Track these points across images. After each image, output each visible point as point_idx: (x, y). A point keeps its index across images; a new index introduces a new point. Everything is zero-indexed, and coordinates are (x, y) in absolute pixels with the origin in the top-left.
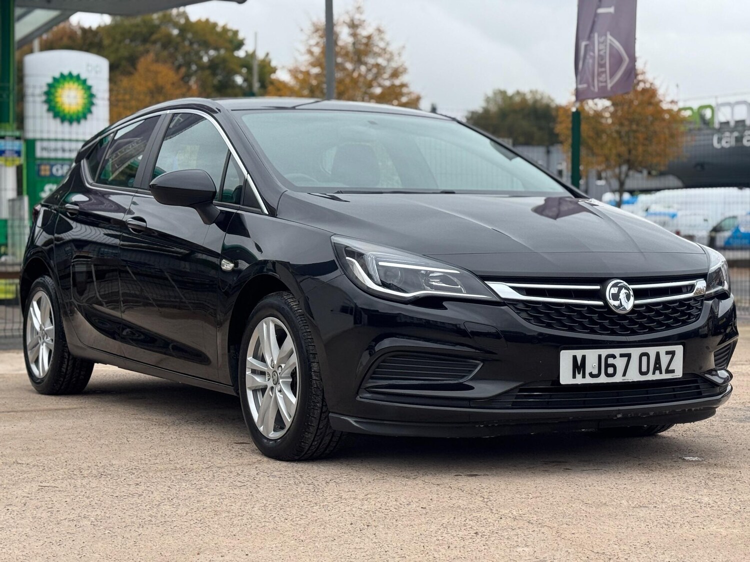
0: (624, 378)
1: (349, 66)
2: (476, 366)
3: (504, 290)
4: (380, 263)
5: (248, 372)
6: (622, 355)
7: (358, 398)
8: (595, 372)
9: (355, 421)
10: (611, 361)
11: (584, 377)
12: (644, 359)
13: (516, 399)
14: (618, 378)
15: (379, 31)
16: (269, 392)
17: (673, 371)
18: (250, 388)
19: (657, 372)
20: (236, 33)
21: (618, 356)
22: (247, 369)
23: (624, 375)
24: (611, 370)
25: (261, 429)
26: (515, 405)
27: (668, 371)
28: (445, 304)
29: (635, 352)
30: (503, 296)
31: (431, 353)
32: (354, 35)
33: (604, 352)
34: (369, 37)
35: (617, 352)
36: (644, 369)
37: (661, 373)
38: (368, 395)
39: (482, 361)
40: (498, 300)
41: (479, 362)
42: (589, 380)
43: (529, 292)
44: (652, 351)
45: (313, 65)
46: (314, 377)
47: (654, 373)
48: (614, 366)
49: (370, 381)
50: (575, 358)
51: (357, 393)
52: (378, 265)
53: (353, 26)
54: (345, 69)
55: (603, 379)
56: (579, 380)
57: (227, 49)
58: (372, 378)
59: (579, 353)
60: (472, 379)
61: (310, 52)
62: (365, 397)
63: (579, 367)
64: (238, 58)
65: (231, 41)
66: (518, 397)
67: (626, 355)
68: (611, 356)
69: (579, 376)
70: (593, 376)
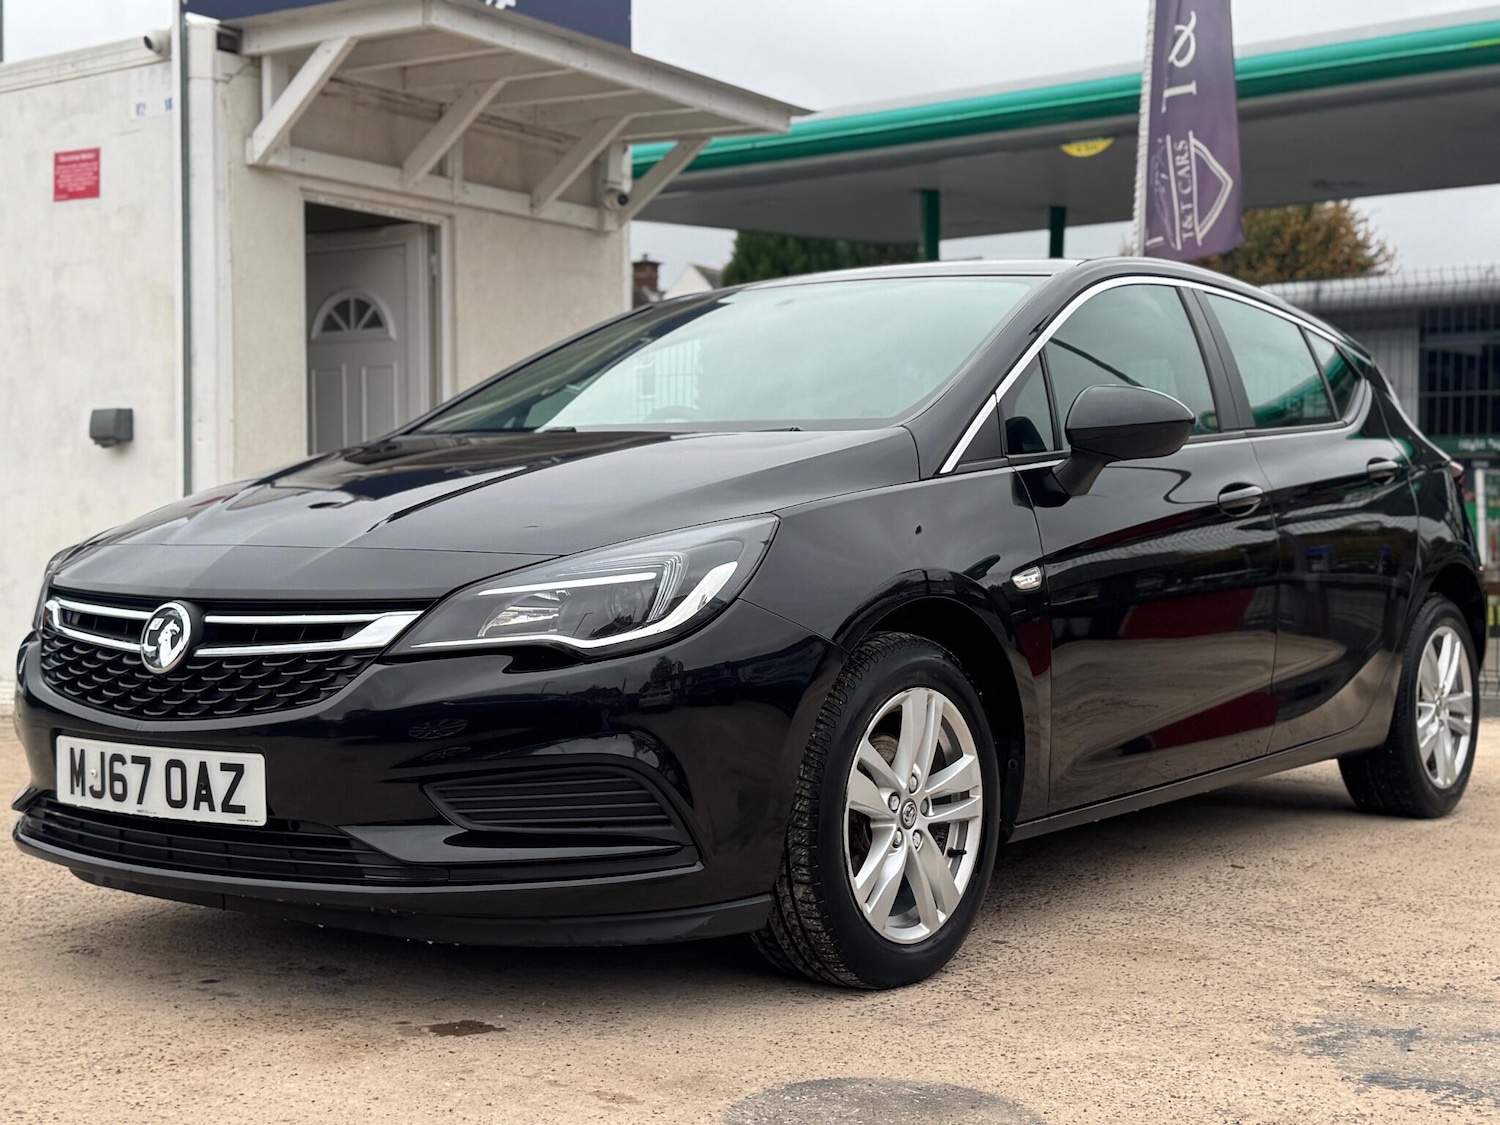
0: (139, 807)
6: (136, 760)
10: (118, 768)
11: (83, 794)
12: (176, 772)
14: (129, 807)
17: (241, 810)
19: (204, 805)
21: (128, 760)
23: (141, 801)
24: (119, 788)
27: (227, 807)
29: (160, 756)
33: (111, 748)
35: (128, 750)
36: (177, 795)
37: (212, 808)
42: (90, 802)
44: (192, 758)
47: (196, 807)
48: (121, 778)
50: (73, 753)
55: (107, 804)
56: (79, 799)
59: (79, 743)
63: (78, 773)
67: (145, 761)
68: (118, 758)
69: (78, 790)
70: (98, 795)
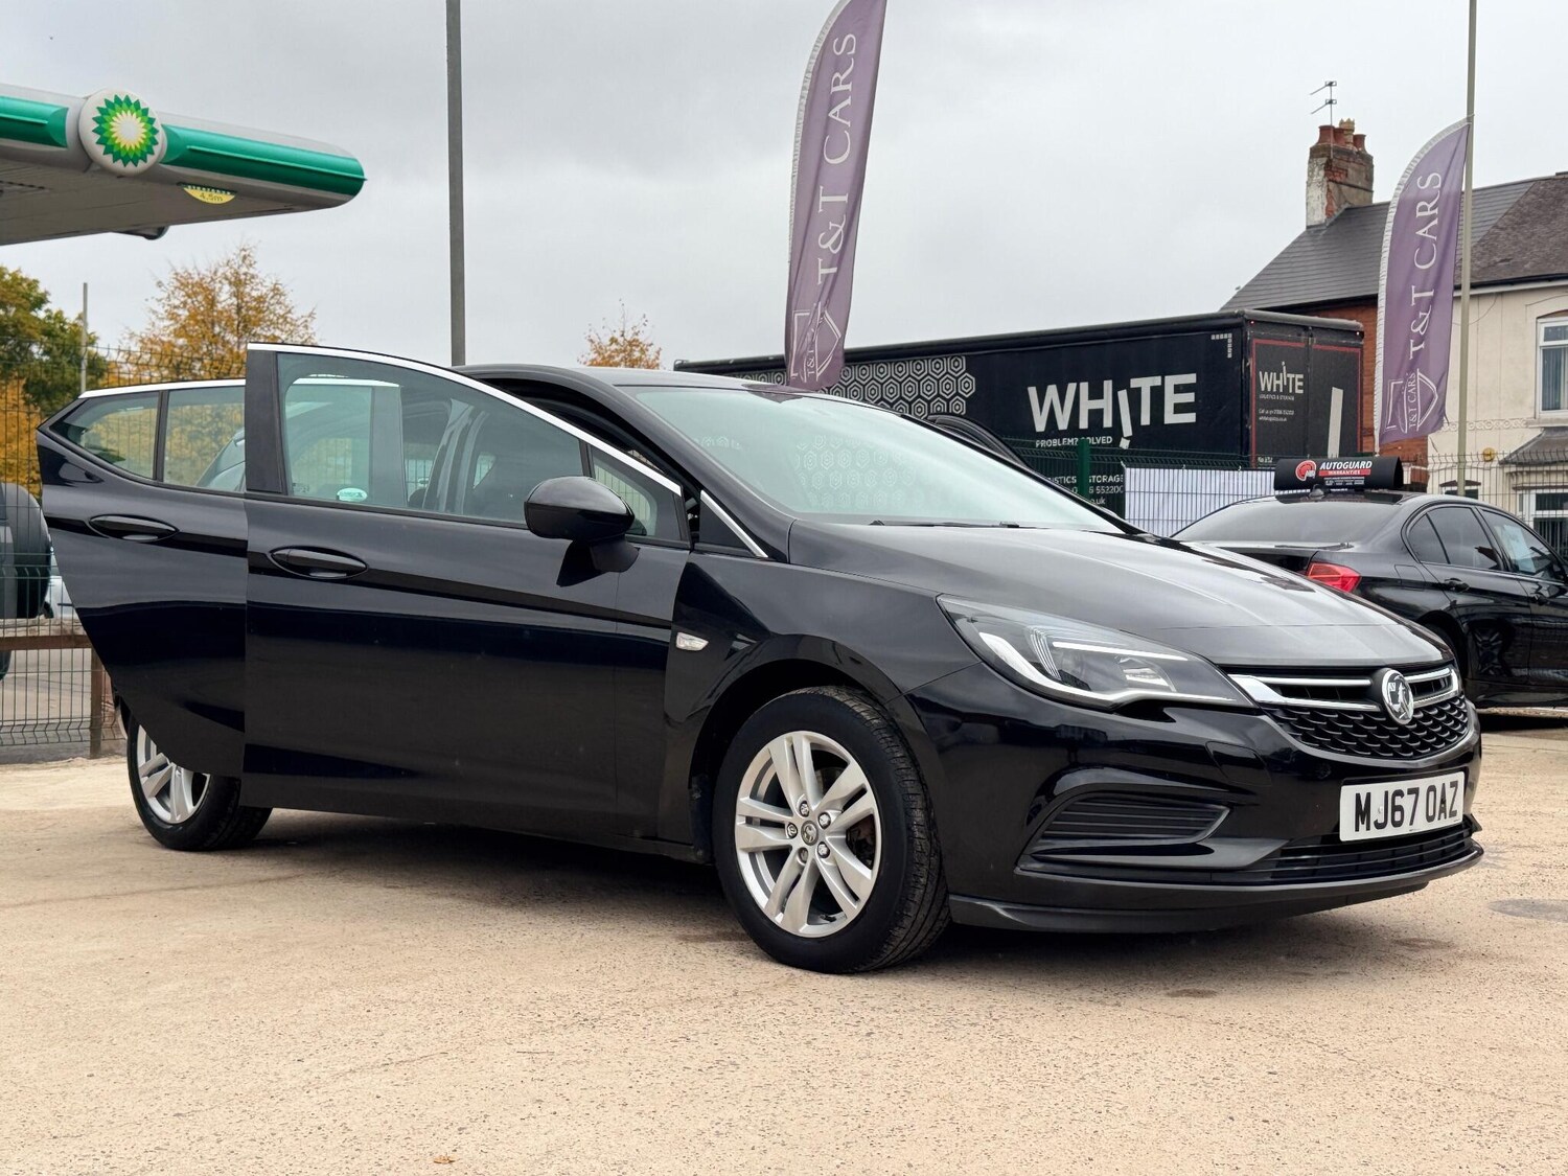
0: (1411, 827)
1: (232, 338)
2: (1217, 814)
3: (1258, 689)
4: (1056, 644)
5: (740, 822)
6: (1411, 791)
7: (1018, 870)
8: (1381, 820)
9: (1005, 910)
10: (1399, 801)
11: (1368, 828)
12: (1432, 794)
13: (1277, 867)
14: (1404, 830)
15: (276, 290)
16: (794, 857)
17: (1455, 813)
18: (744, 850)
19: (1442, 815)
20: (33, 284)
21: (1405, 792)
22: (738, 818)
23: (1411, 824)
24: (1398, 816)
25: (778, 919)
26: (1279, 878)
27: (1451, 813)
28: (1167, 711)
29: (1423, 786)
30: (1256, 699)
31: (1158, 795)
32: (238, 295)
33: (1392, 787)
34: (260, 299)
35: (1404, 785)
36: (1431, 813)
37: (1445, 816)
38: (1038, 866)
39: (1230, 806)
40: (1251, 704)
41: (1222, 807)
42: (1374, 834)
43: (1286, 691)
44: (1438, 782)
45: (177, 334)
46: (917, 834)
47: (1439, 818)
48: (1400, 809)
49: (1041, 841)
50: (1358, 797)
51: (1016, 864)
52: (1052, 648)
53: (238, 283)
54: (225, 343)
55: (1389, 831)
56: (1364, 834)
57: (19, 306)
58: (1044, 837)
59: (1363, 789)
60: (1215, 836)
61: (173, 317)
62: (1030, 869)
63: (1362, 813)
64: (36, 318)
65: (26, 296)
66: (1280, 864)
67: (1414, 791)
68: (1399, 793)
69: (1362, 827)
70: (1379, 826)
